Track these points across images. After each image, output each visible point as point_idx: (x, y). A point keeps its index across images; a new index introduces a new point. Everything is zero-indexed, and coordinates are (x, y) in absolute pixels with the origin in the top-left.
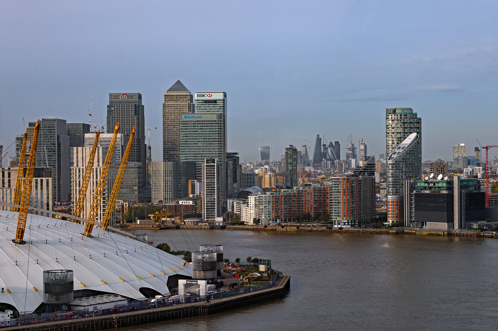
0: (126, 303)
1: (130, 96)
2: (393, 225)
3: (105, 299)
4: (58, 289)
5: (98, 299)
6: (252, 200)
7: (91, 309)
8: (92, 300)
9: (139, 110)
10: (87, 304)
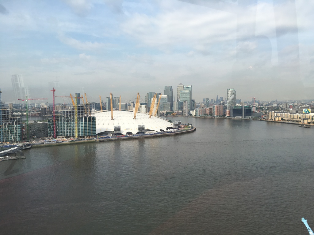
0: (156, 133)
1: (169, 87)
2: (228, 117)
3: (152, 131)
4: (141, 129)
5: (150, 132)
6: (195, 110)
7: (148, 133)
8: (149, 132)
9: (171, 90)
10: (147, 133)
